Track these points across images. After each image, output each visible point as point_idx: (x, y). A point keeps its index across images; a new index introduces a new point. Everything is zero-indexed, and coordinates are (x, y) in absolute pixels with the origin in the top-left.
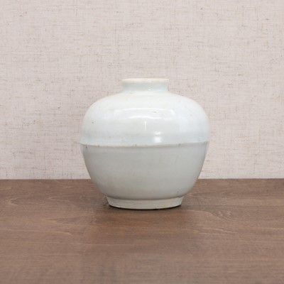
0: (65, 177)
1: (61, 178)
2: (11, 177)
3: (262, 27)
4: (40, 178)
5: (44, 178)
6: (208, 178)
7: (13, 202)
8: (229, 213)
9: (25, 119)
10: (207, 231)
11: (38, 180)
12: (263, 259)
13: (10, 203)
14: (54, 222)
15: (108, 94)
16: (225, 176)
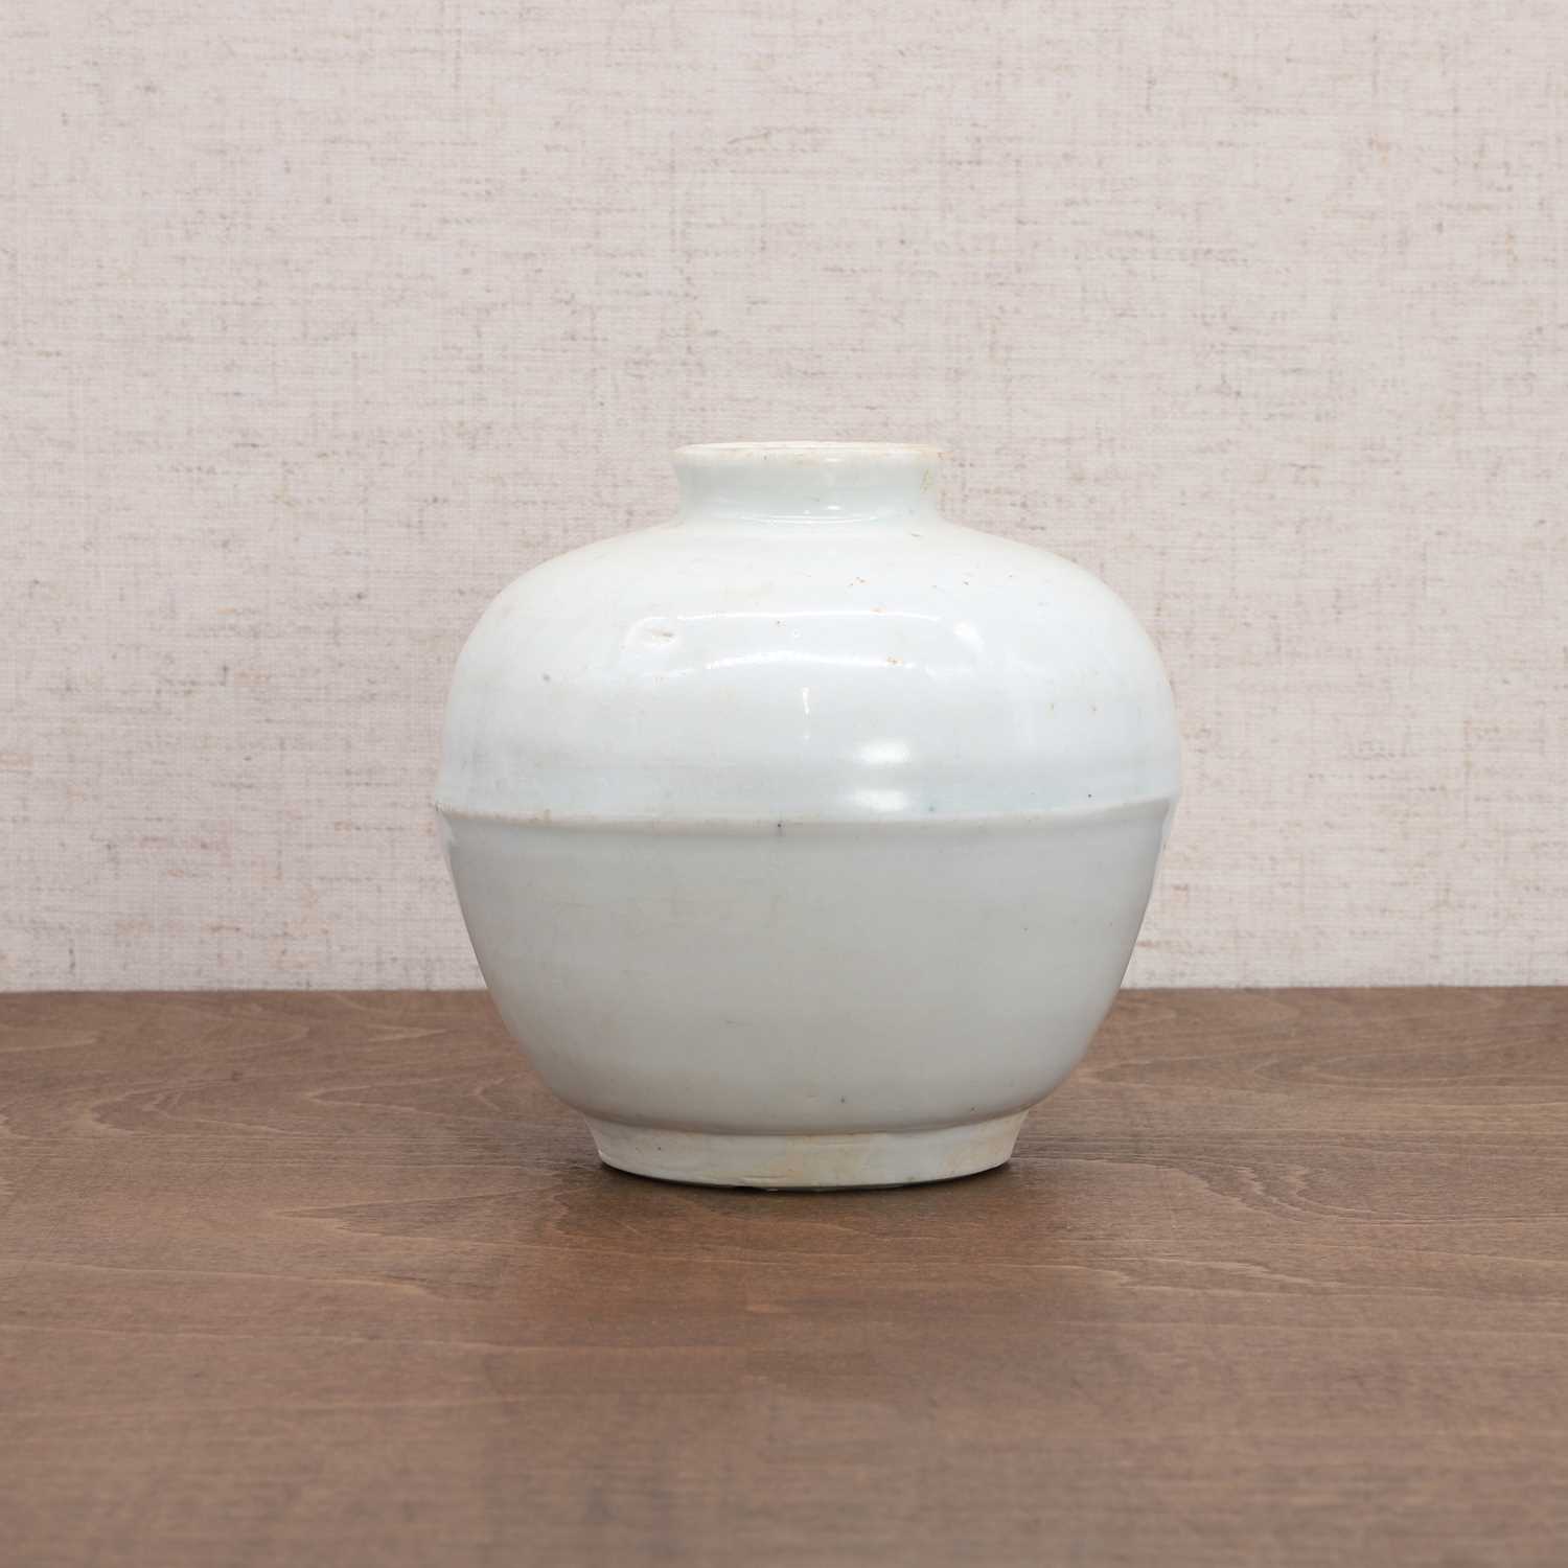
0: (393, 979)
1: (370, 981)
2: (92, 979)
3: (1481, 152)
4: (257, 986)
5: (275, 985)
6: (1181, 983)
7: (105, 1114)
8: (1296, 1176)
9: (169, 659)
10: (1175, 1278)
11: (246, 997)
12: (1485, 1431)
13: (87, 1122)
14: (334, 1226)
15: (632, 519)
16: (1274, 973)
